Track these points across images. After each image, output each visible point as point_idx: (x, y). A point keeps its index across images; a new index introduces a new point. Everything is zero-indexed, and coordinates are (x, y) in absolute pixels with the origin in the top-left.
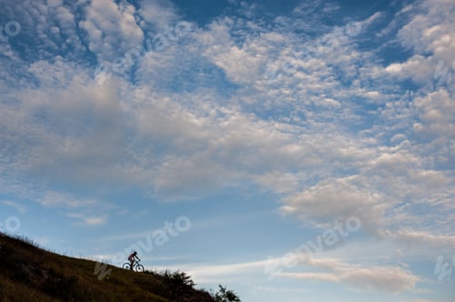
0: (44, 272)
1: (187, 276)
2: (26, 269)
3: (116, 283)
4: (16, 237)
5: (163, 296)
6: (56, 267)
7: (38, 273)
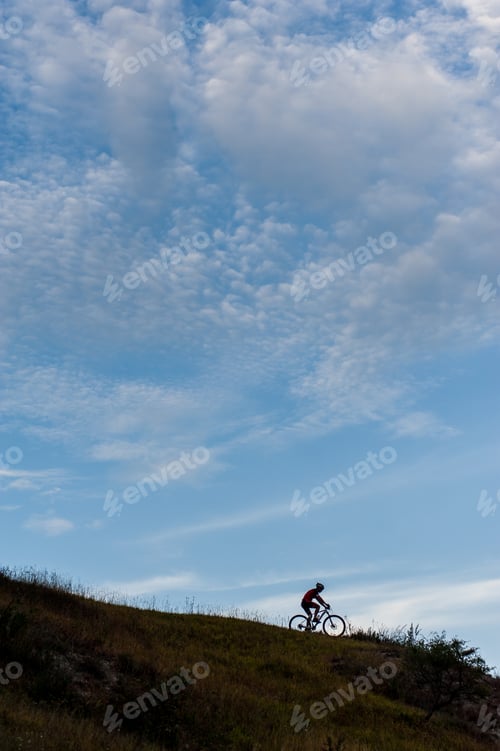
0: (106, 664)
1: (466, 647)
2: (63, 664)
3: (288, 674)
4: (29, 579)
5: (409, 702)
6: (134, 649)
7: (92, 670)
